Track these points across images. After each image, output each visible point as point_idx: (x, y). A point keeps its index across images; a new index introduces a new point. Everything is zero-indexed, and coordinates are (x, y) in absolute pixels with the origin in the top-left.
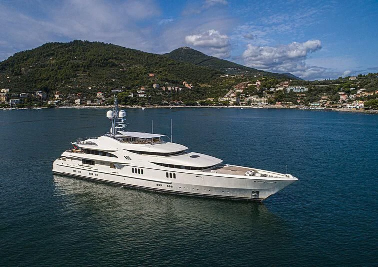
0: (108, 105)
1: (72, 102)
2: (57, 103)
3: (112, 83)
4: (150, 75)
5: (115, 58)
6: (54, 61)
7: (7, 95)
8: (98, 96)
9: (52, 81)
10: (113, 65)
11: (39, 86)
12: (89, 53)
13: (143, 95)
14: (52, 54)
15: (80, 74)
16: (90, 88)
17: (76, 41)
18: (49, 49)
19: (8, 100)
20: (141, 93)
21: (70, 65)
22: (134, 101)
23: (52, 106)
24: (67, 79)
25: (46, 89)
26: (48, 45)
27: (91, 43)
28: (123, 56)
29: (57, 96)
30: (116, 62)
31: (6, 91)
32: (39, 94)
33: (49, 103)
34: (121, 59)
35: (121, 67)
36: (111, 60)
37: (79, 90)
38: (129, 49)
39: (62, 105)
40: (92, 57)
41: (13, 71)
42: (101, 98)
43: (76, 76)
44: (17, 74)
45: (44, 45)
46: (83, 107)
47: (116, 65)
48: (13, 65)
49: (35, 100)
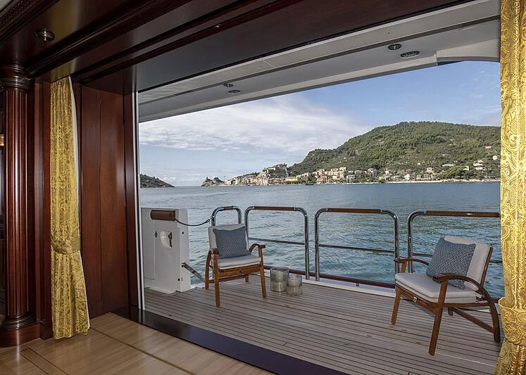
0: (439, 180)
1: (402, 178)
2: (388, 179)
3: (442, 158)
4: (487, 147)
5: (443, 135)
6: (383, 142)
7: (345, 172)
8: (428, 171)
9: (381, 159)
10: (441, 141)
11: (371, 164)
12: (416, 132)
13: (481, 168)
14: (380, 137)
15: (409, 151)
16: (419, 164)
17: (402, 123)
18: (377, 133)
19: (345, 177)
20: (478, 165)
21: (398, 144)
22: (470, 175)
23: (382, 182)
24: (396, 156)
25: (377, 167)
26: (377, 130)
27: (417, 124)
28: (451, 132)
29: (387, 172)
30: (444, 138)
31: (343, 169)
32: (371, 171)
33: (380, 178)
34: (449, 135)
35: (451, 143)
36: (439, 137)
37: (408, 166)
38: (457, 125)
39: (392, 180)
40: (419, 135)
41: (348, 153)
42: (431, 173)
43: (404, 153)
44: (351, 155)
45: (373, 130)
46: (413, 182)
47: (444, 141)
48: (348, 149)
49: (367, 176)
